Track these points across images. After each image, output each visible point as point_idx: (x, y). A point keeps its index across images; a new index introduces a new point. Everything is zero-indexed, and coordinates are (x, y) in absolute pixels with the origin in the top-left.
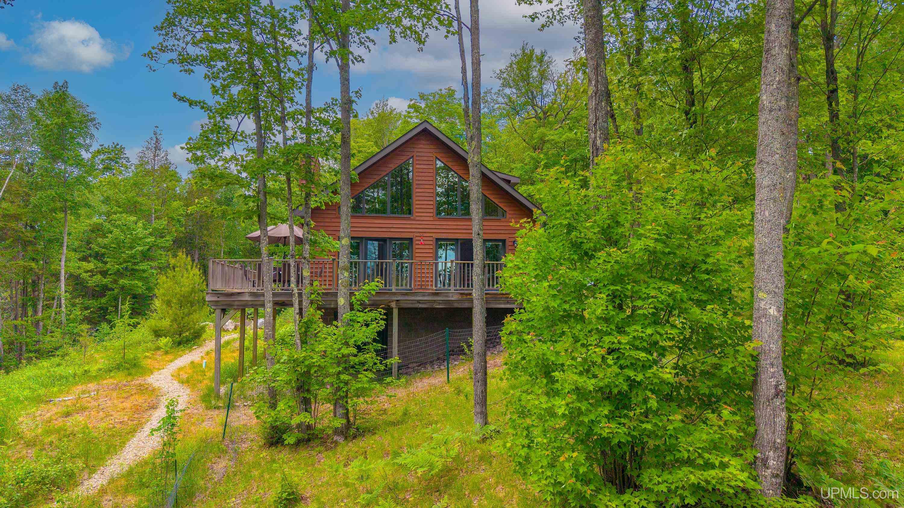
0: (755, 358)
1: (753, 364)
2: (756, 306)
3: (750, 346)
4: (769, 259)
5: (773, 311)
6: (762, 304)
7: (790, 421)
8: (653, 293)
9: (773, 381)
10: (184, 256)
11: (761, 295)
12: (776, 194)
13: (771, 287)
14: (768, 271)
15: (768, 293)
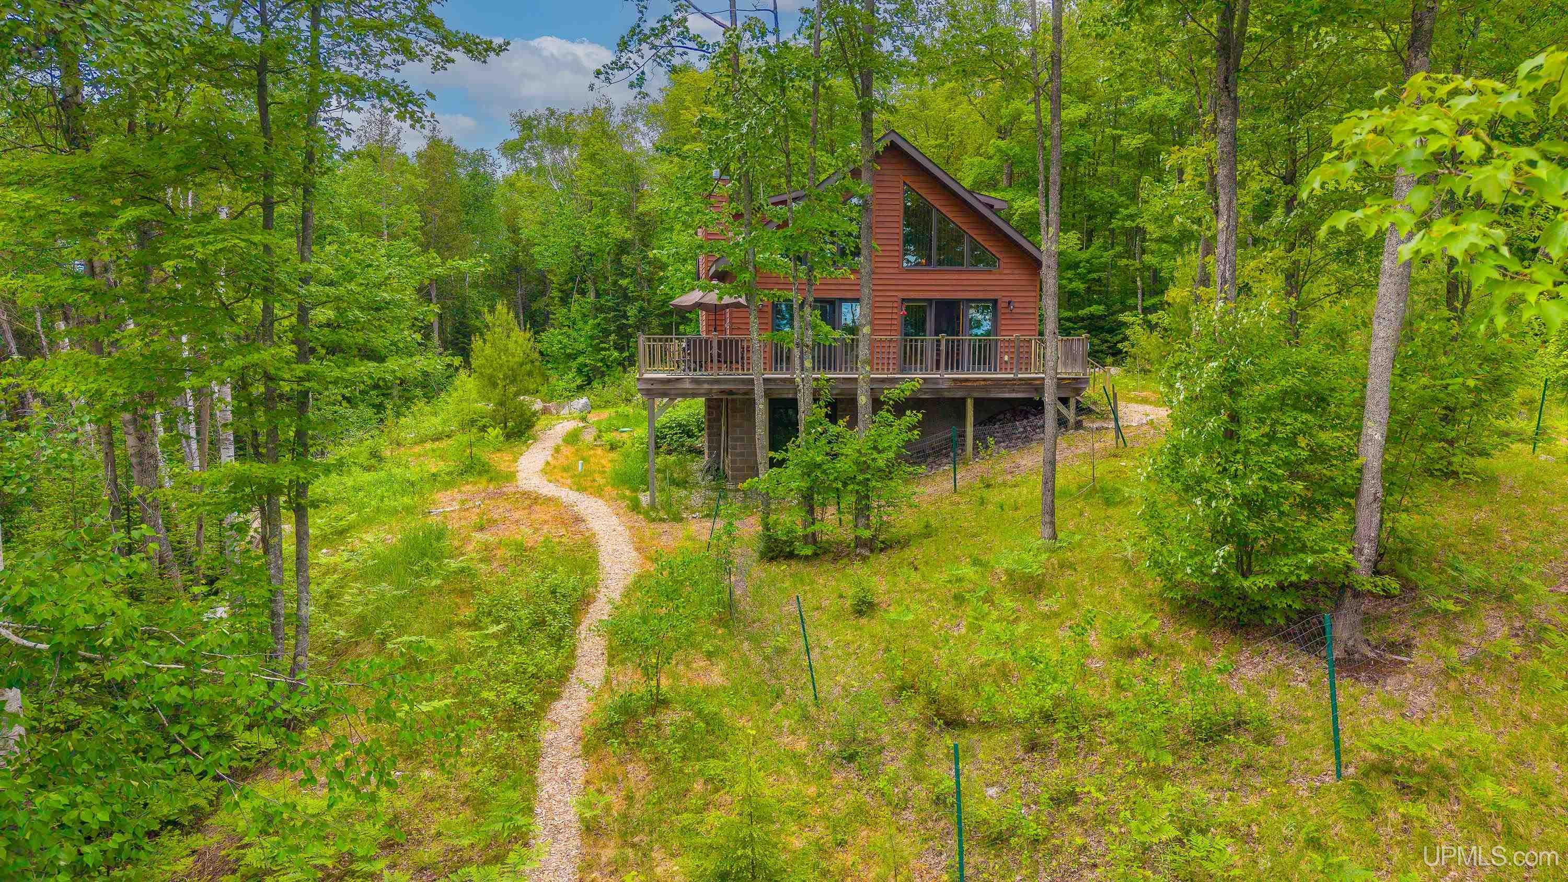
0: (1359, 471)
1: (1358, 475)
2: (1364, 431)
3: (1358, 462)
4: (1378, 396)
5: (1378, 437)
6: (1370, 431)
7: (1382, 521)
8: (1289, 421)
9: (1373, 491)
10: (505, 310)
11: (1369, 423)
12: (1388, 344)
13: (1378, 418)
14: (1377, 405)
15: (1375, 422)
